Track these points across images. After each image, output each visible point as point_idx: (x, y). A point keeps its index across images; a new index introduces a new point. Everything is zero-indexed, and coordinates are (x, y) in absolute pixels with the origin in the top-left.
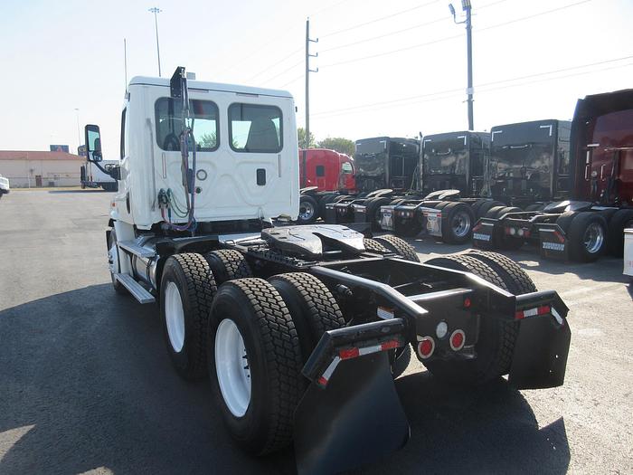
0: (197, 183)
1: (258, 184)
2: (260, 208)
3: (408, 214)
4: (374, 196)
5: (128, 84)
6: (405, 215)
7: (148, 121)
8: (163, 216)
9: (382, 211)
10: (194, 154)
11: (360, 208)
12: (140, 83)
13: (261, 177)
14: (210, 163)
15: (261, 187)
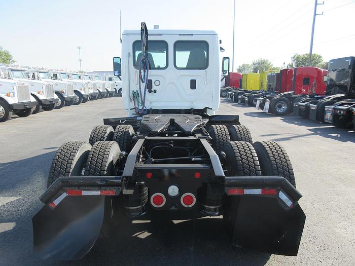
0: (154, 88)
1: (191, 88)
2: (192, 103)
3: (342, 112)
4: (329, 98)
5: (122, 34)
6: (340, 113)
7: (129, 54)
8: (135, 105)
9: (326, 109)
10: (147, 71)
11: (314, 107)
12: (126, 34)
13: (193, 84)
14: (162, 76)
15: (193, 90)
